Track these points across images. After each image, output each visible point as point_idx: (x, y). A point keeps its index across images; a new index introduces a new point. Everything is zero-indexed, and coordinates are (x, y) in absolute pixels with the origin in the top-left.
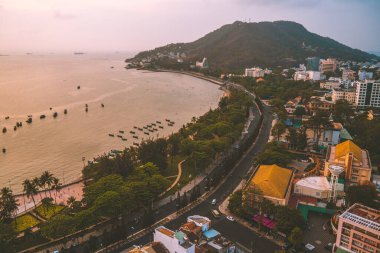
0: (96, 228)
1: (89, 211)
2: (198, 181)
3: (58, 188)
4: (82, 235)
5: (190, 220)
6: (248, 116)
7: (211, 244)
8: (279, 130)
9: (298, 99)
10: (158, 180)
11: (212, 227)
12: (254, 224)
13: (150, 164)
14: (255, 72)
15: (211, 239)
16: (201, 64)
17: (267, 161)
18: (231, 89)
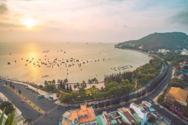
0: (109, 98)
1: (107, 92)
2: (144, 88)
3: (98, 83)
4: (104, 99)
5: (143, 102)
6: (161, 67)
7: (152, 113)
8: (178, 74)
9: (185, 62)
10: (130, 86)
11: (152, 107)
12: (170, 110)
13: (127, 80)
14: (163, 51)
15: (152, 112)
16: (141, 47)
17: (175, 86)
18: (153, 57)
